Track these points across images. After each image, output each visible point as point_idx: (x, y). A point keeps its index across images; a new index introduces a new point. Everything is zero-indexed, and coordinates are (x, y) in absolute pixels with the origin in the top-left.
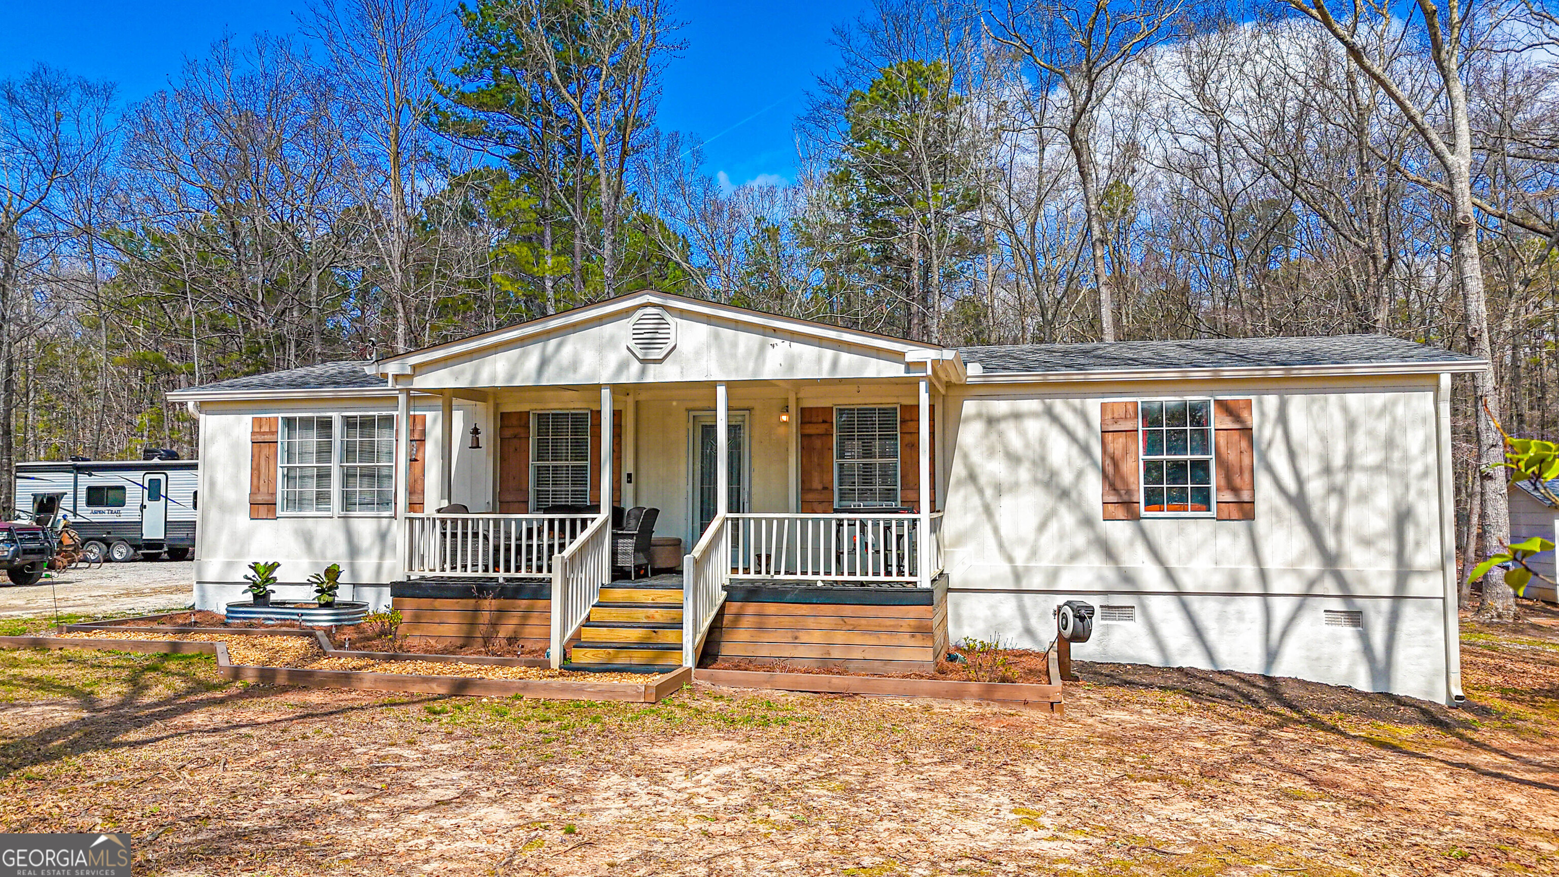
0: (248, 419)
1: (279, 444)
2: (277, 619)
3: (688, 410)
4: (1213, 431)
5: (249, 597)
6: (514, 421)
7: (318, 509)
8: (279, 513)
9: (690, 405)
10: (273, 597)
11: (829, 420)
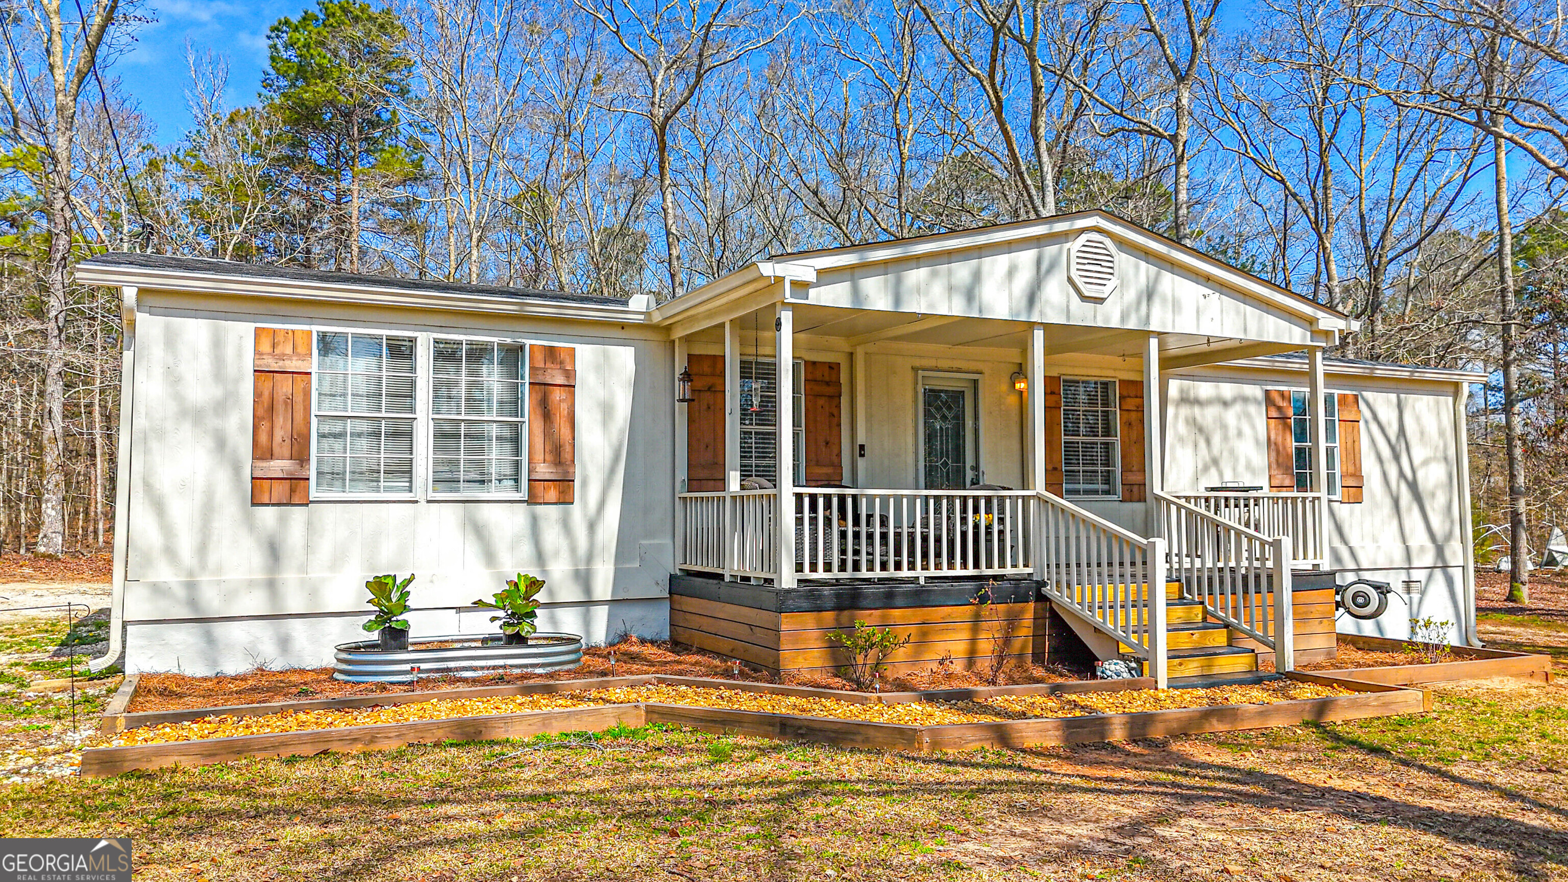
0: (246, 329)
1: (314, 378)
2: (482, 668)
3: (915, 369)
4: (1337, 422)
5: (375, 636)
6: (706, 368)
7: (387, 490)
8: (314, 494)
9: (917, 363)
10: (413, 634)
11: (1056, 391)
